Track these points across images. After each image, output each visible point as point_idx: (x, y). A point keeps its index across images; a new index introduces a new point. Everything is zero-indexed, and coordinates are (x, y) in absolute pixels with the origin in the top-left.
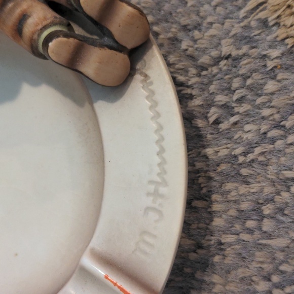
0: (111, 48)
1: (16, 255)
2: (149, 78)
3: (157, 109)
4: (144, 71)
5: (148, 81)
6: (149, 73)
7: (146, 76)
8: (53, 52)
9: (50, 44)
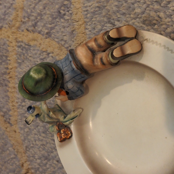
0: (129, 41)
1: (166, 138)
2: (148, 39)
3: (158, 43)
4: (144, 39)
5: (148, 40)
6: (146, 38)
7: (146, 39)
8: (116, 55)
9: (114, 54)
